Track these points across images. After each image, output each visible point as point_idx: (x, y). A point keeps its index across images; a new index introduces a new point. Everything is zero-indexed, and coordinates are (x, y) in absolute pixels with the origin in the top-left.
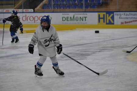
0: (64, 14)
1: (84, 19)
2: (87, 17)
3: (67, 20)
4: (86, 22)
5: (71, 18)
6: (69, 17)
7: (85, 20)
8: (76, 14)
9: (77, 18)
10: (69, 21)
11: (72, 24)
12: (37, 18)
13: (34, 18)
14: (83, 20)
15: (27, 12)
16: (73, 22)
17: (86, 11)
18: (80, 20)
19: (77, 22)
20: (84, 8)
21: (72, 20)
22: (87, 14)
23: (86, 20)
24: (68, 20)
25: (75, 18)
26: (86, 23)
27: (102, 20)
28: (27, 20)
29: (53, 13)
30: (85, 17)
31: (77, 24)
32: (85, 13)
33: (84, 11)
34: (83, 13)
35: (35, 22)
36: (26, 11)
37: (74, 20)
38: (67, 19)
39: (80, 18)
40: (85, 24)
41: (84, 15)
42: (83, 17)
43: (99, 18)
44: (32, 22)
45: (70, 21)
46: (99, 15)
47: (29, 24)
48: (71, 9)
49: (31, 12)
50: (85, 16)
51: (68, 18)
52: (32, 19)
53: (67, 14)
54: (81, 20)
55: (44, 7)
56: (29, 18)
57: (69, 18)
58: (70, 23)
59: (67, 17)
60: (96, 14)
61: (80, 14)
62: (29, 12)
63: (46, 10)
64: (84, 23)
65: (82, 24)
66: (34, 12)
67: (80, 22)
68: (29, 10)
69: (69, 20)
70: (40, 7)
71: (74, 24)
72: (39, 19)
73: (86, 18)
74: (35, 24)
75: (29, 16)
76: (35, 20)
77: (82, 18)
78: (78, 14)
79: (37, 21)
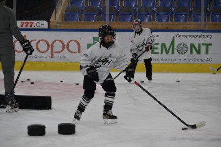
3: (153, 52)
4: (208, 56)
5: (163, 45)
6: (157, 44)
7: (207, 53)
8: (181, 36)
9: (182, 46)
13: (50, 46)
14: (199, 52)
15: (29, 27)
16: (170, 56)
18: (191, 53)
19: (181, 57)
21: (167, 52)
22: (211, 37)
23: (209, 52)
24: (155, 51)
26: (207, 60)
30: (207, 45)
31: (182, 62)
32: (205, 34)
34: (200, 34)
35: (52, 56)
36: (25, 25)
37: (173, 53)
39: (192, 45)
40: (205, 62)
41: (204, 39)
42: (199, 45)
44: (44, 54)
45: (162, 53)
49: (42, 27)
50: (207, 40)
52: (43, 46)
54: (194, 51)
56: (34, 44)
57: (159, 46)
58: (160, 60)
61: (192, 37)
62: (33, 27)
64: (203, 60)
65: (195, 62)
67: (191, 57)
68: (35, 22)
69: (159, 51)
71: (172, 62)
72: (65, 46)
73: (209, 46)
74: (54, 60)
75: (35, 40)
76: (55, 50)
77: (197, 46)
78: (186, 36)
79: (60, 54)
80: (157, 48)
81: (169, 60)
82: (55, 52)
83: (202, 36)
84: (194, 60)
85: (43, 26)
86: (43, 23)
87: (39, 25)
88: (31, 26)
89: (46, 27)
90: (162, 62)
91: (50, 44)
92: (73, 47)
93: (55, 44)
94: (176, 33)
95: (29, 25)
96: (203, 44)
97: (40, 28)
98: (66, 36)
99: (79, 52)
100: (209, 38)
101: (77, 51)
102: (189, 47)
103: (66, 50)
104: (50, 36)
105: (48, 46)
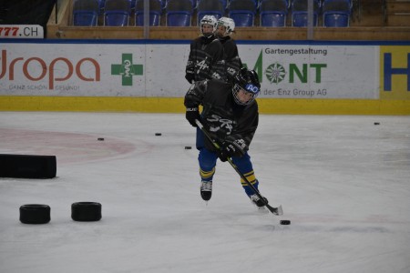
2: (325, 66)
4: (321, 86)
7: (318, 80)
8: (273, 52)
9: (275, 68)
13: (48, 69)
14: (304, 79)
15: (10, 36)
18: (291, 80)
19: (274, 86)
20: (311, 25)
22: (325, 53)
23: (322, 79)
25: (265, 67)
26: (319, 92)
27: (399, 81)
28: (11, 77)
29: (150, 47)
30: (319, 67)
31: (276, 95)
32: (315, 47)
34: (306, 47)
35: (51, 87)
36: (3, 32)
39: (293, 67)
40: (315, 96)
41: (313, 55)
42: (305, 66)
43: (388, 71)
44: (37, 83)
46: (387, 58)
47: (20, 93)
49: (34, 36)
50: (319, 59)
52: (35, 69)
54: (296, 77)
56: (19, 66)
60: (374, 54)
61: (292, 52)
62: (18, 36)
64: (311, 93)
65: (298, 96)
66: (45, 40)
67: (291, 87)
68: (21, 27)
72: (74, 69)
73: (322, 69)
74: (54, 92)
75: (22, 59)
76: (55, 76)
77: (301, 69)
78: (282, 51)
79: (65, 83)
82: (57, 80)
83: (311, 50)
84: (296, 92)
85: (34, 33)
86: (34, 30)
87: (28, 32)
88: (14, 34)
89: (41, 35)
91: (48, 66)
92: (88, 69)
93: (56, 66)
94: (264, 47)
95: (11, 32)
96: (312, 66)
97: (30, 37)
98: (74, 52)
99: (98, 79)
100: (321, 55)
101: (94, 76)
102: (287, 70)
103: (74, 75)
104: (49, 51)
105: (45, 68)
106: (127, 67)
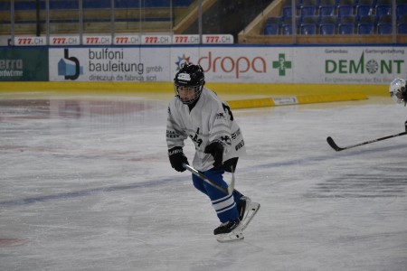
0: (330, 52)
1: (395, 66)
2: (403, 61)
3: (341, 71)
5: (352, 62)
6: (345, 61)
7: (399, 72)
8: (370, 52)
9: (371, 63)
10: (345, 72)
11: (355, 83)
12: (246, 62)
13: (235, 65)
14: (390, 71)
15: (214, 42)
16: (359, 75)
17: (402, 41)
18: (382, 72)
19: (371, 76)
20: (394, 33)
21: (356, 71)
22: (403, 52)
23: (402, 71)
24: (343, 69)
25: (365, 63)
28: (214, 70)
29: (295, 49)
30: (399, 62)
31: (372, 82)
32: (397, 48)
33: (395, 41)
34: (390, 48)
35: (237, 77)
36: (210, 40)
37: (362, 72)
38: (341, 66)
41: (395, 54)
42: (390, 62)
44: (229, 74)
45: (351, 72)
47: (219, 80)
48: (353, 35)
49: (228, 42)
50: (398, 57)
51: (343, 64)
52: (228, 65)
53: (341, 51)
54: (385, 70)
55: (266, 28)
56: (218, 62)
57: (348, 64)
58: (349, 80)
59: (341, 62)
61: (382, 52)
62: (218, 43)
63: (272, 37)
66: (236, 43)
67: (381, 76)
68: (221, 36)
69: (347, 69)
70: (256, 28)
71: (362, 83)
72: (251, 65)
74: (239, 80)
75: (220, 58)
76: (240, 69)
78: (376, 52)
79: (245, 74)
80: (345, 66)
81: (358, 80)
82: (241, 72)
83: (394, 51)
84: (385, 80)
86: (228, 38)
87: (224, 39)
88: (217, 41)
89: (232, 41)
90: (351, 83)
91: (235, 62)
92: (259, 65)
93: (240, 63)
94: (365, 48)
95: (215, 40)
96: (395, 61)
97: (225, 43)
98: (250, 52)
99: (265, 71)
100: (400, 54)
101: (262, 69)
102: (379, 64)
103: (251, 68)
104: (236, 52)
105: (233, 64)
106: (282, 63)
